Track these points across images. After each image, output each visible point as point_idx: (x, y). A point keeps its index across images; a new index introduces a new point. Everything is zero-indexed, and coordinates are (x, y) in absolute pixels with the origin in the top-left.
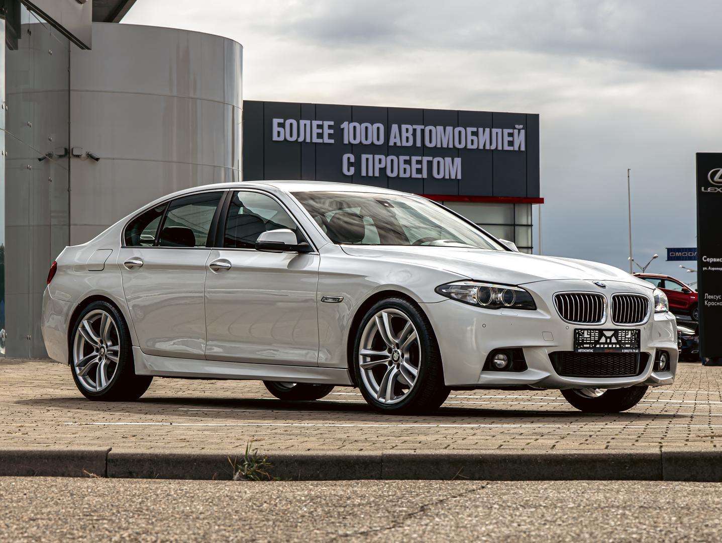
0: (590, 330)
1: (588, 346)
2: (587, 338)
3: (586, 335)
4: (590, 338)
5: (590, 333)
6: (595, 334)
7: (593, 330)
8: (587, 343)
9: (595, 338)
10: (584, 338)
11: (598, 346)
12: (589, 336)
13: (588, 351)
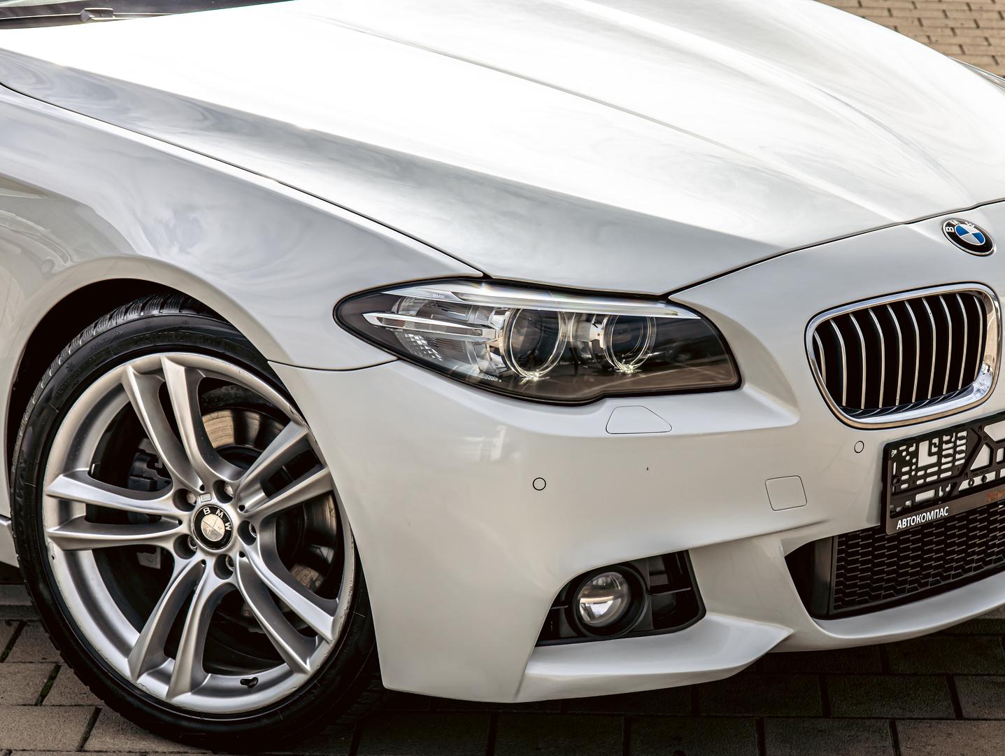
0: (939, 433)
1: (930, 494)
2: (926, 468)
3: (924, 459)
4: (939, 464)
5: (940, 446)
6: (955, 447)
7: (948, 431)
8: (926, 487)
9: (954, 460)
10: (918, 469)
11: (964, 485)
12: (934, 459)
13: (930, 516)
